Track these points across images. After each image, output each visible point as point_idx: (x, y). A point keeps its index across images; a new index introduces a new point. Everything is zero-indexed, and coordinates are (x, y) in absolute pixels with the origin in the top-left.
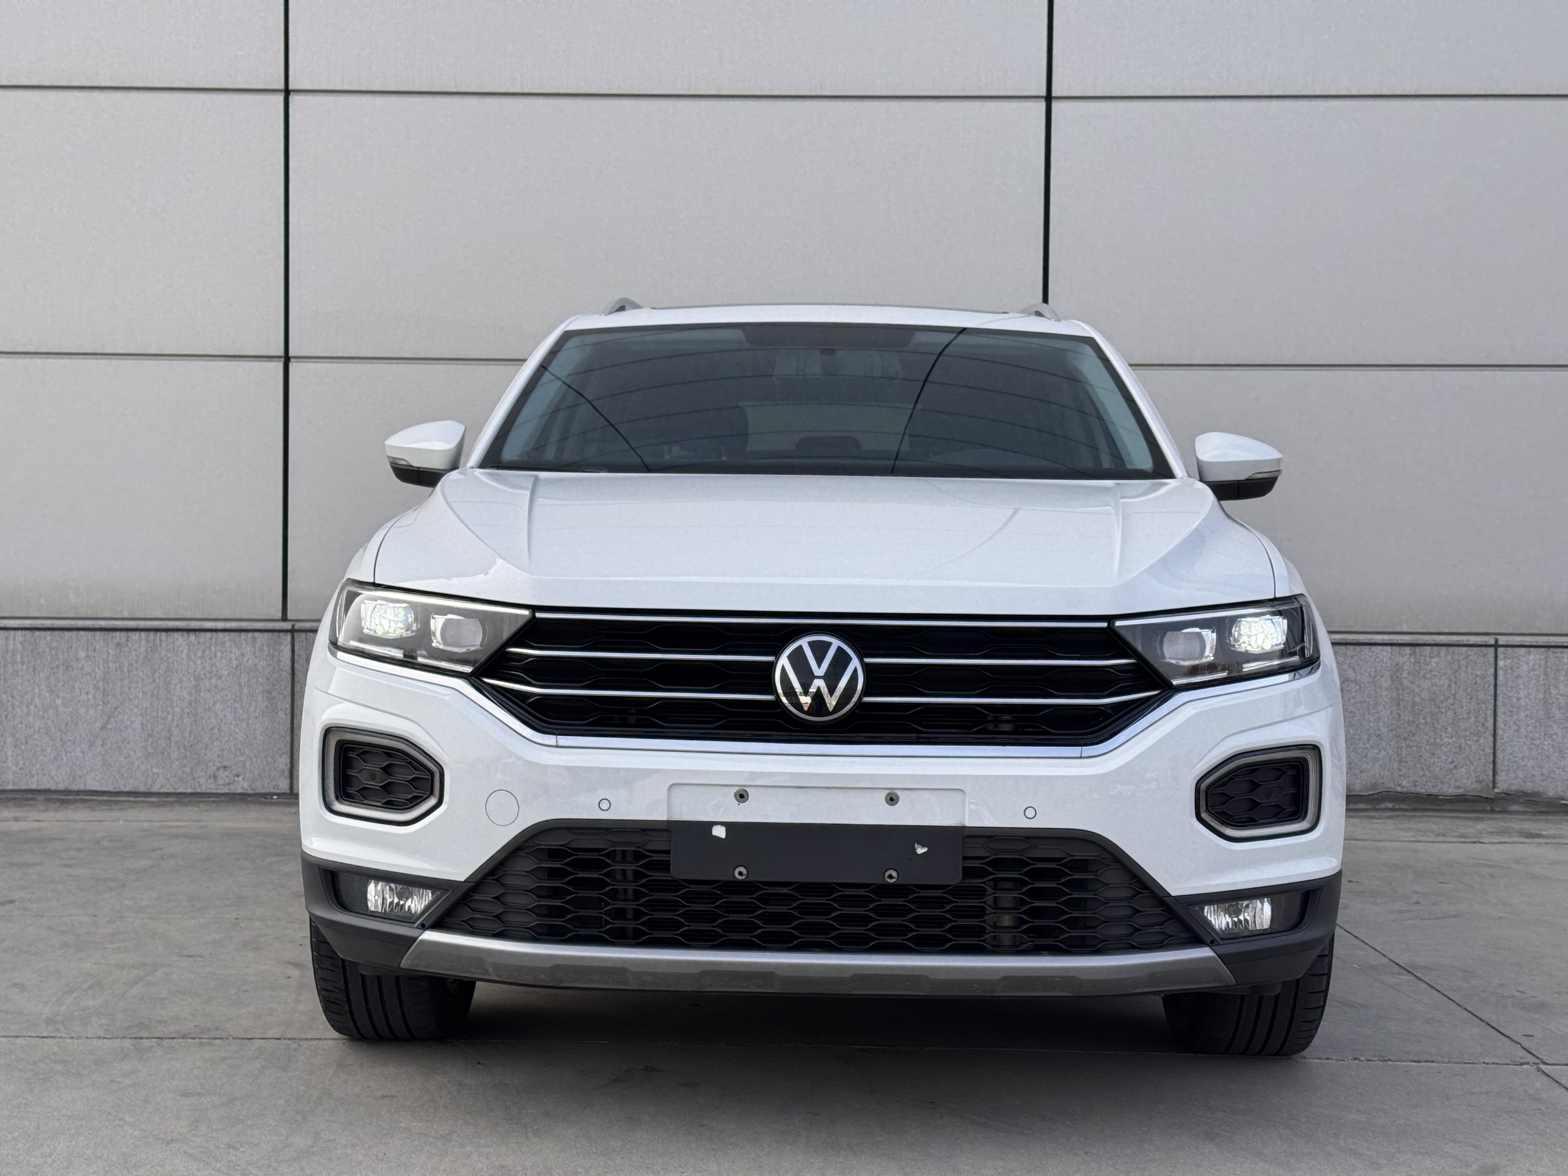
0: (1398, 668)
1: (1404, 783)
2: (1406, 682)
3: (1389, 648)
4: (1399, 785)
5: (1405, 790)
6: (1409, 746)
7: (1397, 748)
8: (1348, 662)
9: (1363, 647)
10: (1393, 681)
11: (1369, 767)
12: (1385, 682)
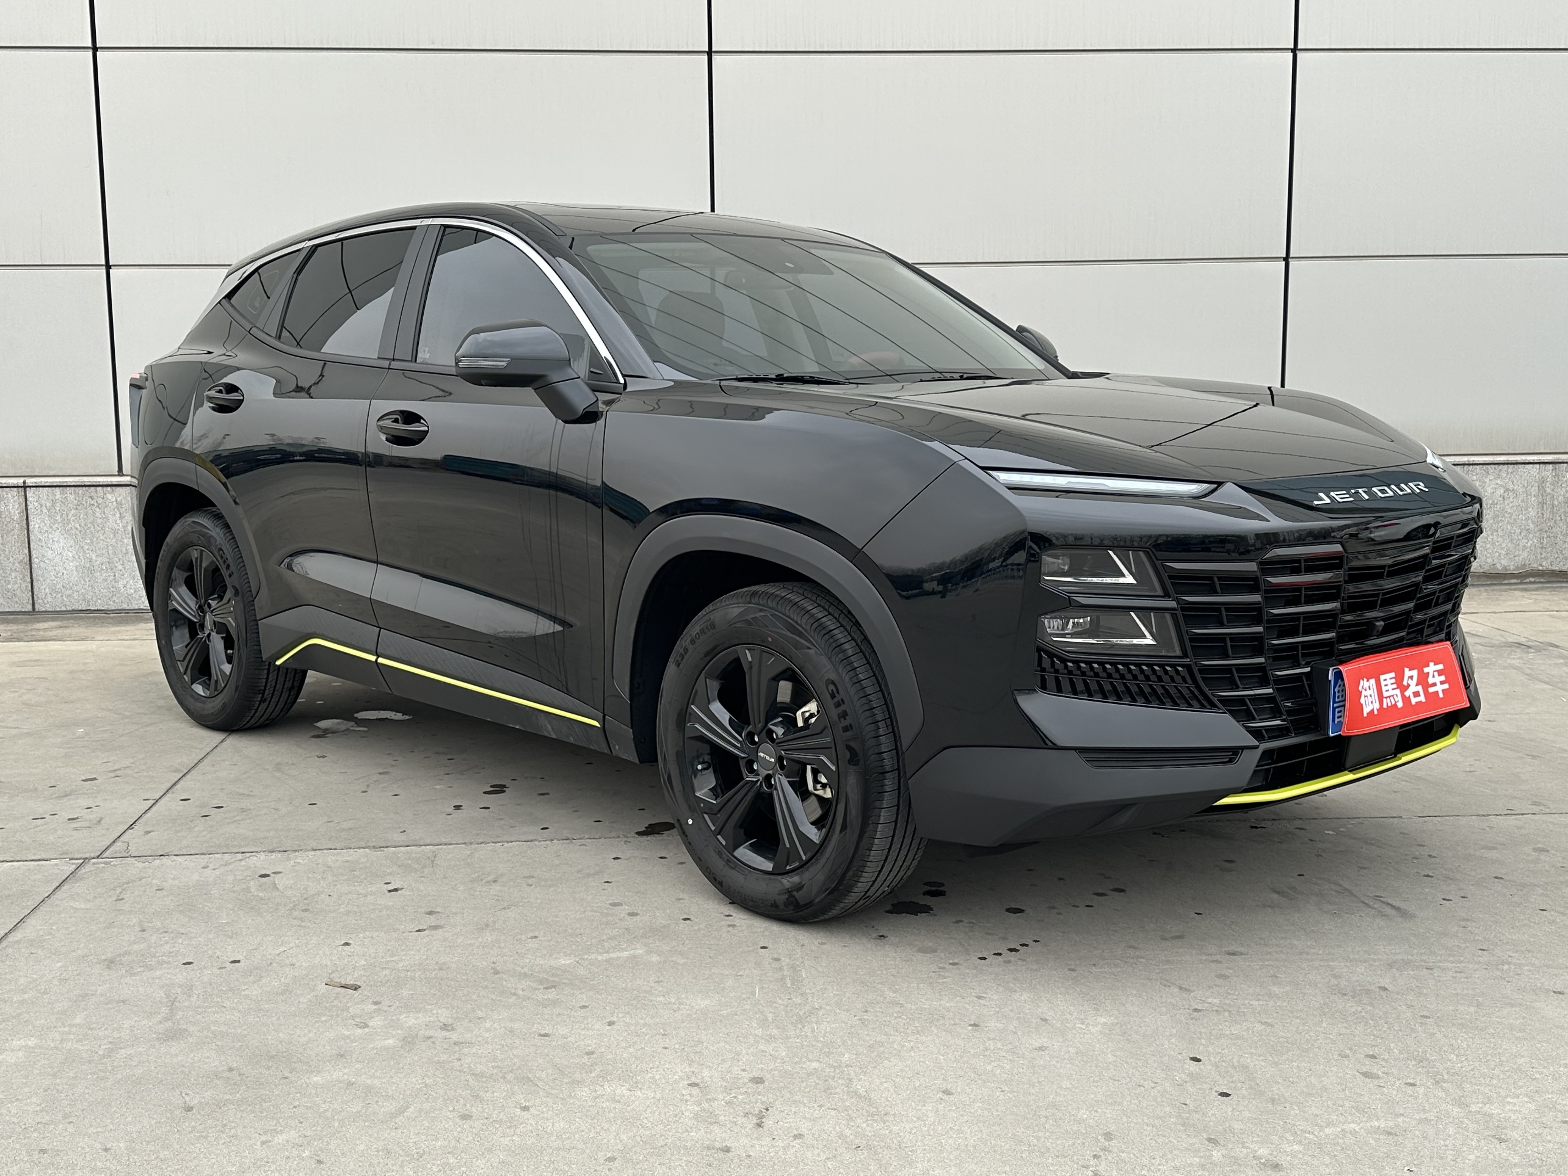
0: (1543, 481)
1: (1544, 563)
2: (1548, 490)
3: (1538, 466)
4: (1541, 565)
5: (1544, 568)
6: (1549, 537)
7: (1540, 539)
8: (1509, 477)
9: (1520, 466)
10: (1539, 489)
11: (1520, 553)
12: (1534, 490)
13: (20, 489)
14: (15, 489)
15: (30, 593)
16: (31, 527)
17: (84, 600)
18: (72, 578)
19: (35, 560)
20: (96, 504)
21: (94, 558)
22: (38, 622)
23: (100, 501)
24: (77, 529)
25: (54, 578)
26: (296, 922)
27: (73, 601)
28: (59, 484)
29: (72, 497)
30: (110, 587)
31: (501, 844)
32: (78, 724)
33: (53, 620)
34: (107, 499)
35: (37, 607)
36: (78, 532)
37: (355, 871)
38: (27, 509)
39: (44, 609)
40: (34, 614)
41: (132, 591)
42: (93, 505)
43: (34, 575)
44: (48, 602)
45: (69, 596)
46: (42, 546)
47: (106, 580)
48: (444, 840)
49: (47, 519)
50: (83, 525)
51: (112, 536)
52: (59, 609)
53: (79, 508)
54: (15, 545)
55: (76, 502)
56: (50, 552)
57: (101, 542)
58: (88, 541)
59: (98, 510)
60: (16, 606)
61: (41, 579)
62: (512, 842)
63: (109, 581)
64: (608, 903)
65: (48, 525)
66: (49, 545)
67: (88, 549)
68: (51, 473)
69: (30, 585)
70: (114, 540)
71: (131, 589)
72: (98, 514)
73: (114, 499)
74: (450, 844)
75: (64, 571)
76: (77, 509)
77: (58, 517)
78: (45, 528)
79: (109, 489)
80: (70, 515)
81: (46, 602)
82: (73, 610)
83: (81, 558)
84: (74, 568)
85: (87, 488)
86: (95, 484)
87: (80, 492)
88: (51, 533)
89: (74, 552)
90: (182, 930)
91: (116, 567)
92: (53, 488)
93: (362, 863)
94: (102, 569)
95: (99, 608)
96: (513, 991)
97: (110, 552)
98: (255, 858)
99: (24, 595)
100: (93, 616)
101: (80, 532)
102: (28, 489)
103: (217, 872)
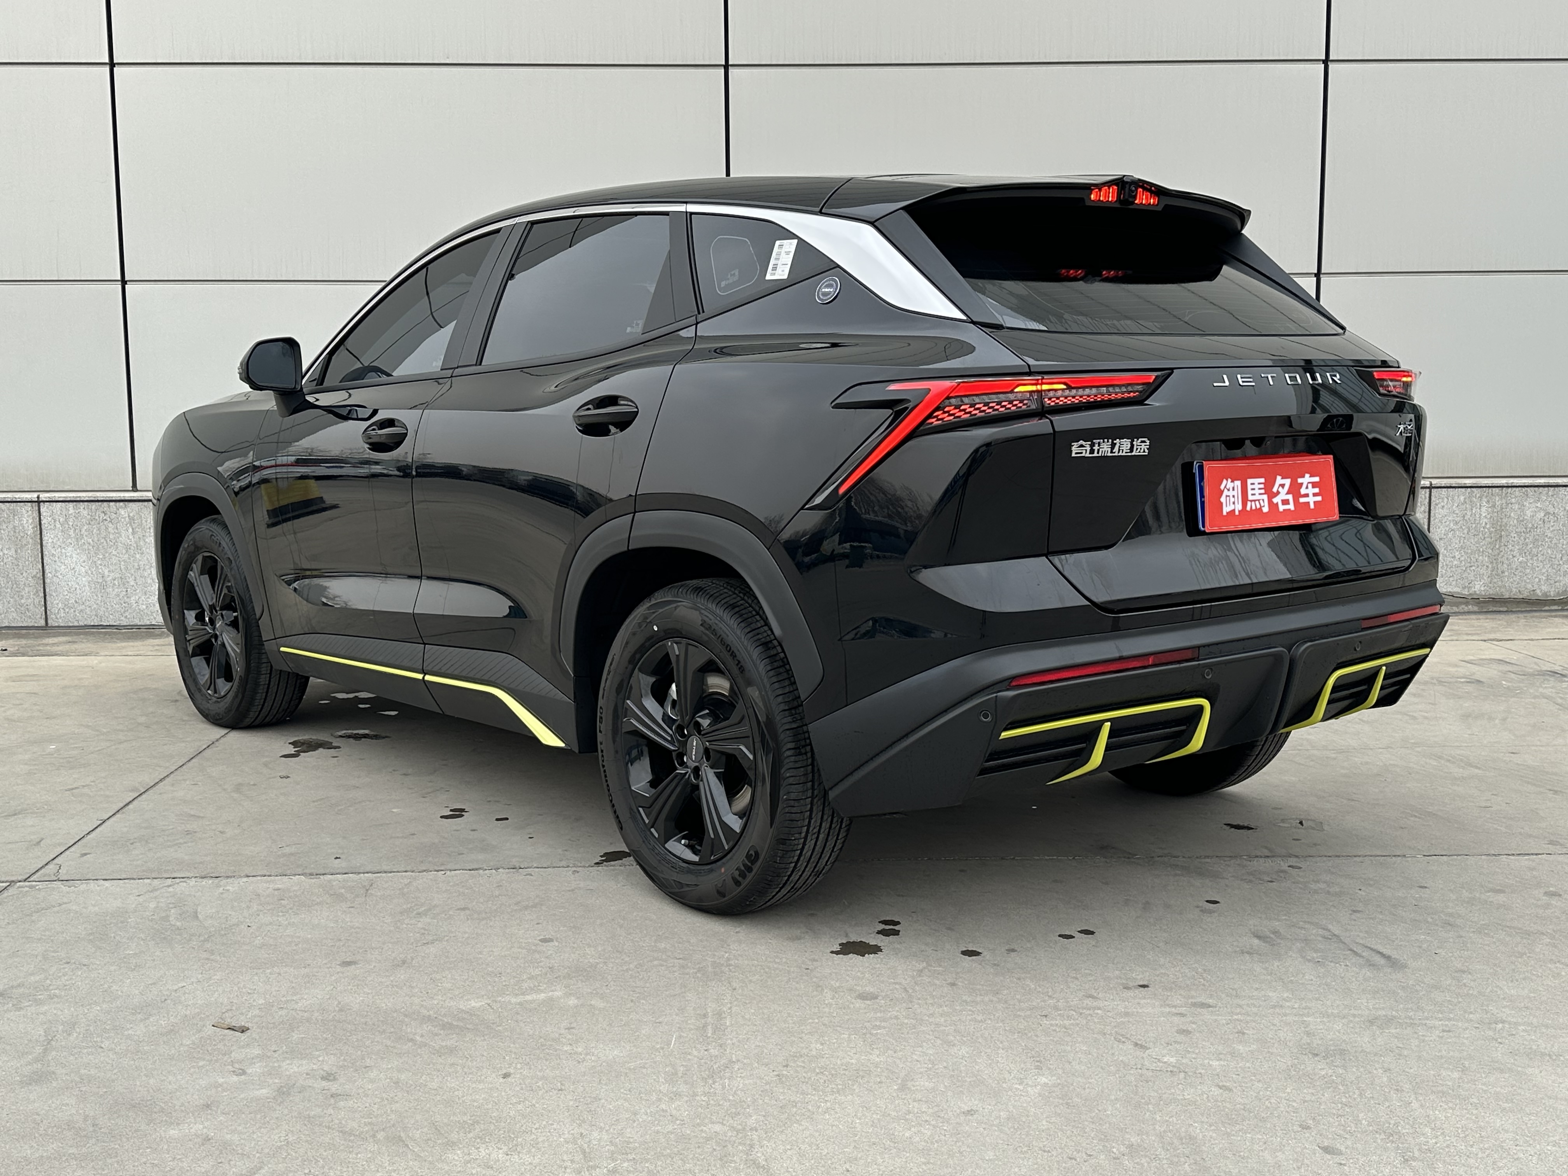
13: (34, 504)
14: (29, 504)
15: (43, 608)
16: (44, 543)
17: (96, 615)
18: (85, 594)
19: (48, 575)
20: (109, 519)
21: (106, 573)
22: (49, 637)
23: (114, 516)
24: (89, 544)
25: (66, 593)
26: (205, 955)
27: (86, 616)
28: (72, 499)
29: (85, 512)
30: (122, 602)
31: (443, 872)
32: (51, 741)
33: (64, 635)
34: (120, 514)
35: (49, 622)
36: (91, 548)
37: (284, 900)
38: (40, 524)
39: (57, 625)
40: (46, 629)
41: (144, 607)
42: (106, 520)
43: (47, 590)
44: (61, 617)
45: (81, 610)
46: (55, 561)
47: (118, 595)
48: (386, 868)
49: (60, 534)
50: (96, 539)
51: (124, 551)
52: (71, 625)
53: (92, 523)
54: (28, 560)
55: (89, 517)
56: (63, 567)
57: (114, 557)
58: (101, 557)
59: (110, 525)
60: (29, 621)
61: (54, 594)
62: (455, 870)
63: (121, 597)
64: (539, 938)
65: (61, 540)
66: (62, 561)
67: (101, 565)
68: (66, 488)
69: (43, 600)
70: (127, 556)
71: (143, 604)
72: (110, 529)
73: (127, 515)
74: (391, 872)
75: (77, 586)
76: (89, 524)
77: (72, 532)
78: (59, 543)
79: (122, 504)
80: (83, 531)
81: (58, 617)
82: (86, 626)
83: (94, 573)
84: (87, 583)
85: (100, 503)
86: (108, 499)
87: (93, 507)
88: (64, 548)
89: (87, 567)
90: (85, 961)
91: (128, 582)
92: (67, 503)
93: (294, 891)
94: (114, 584)
95: (111, 623)
96: (411, 1036)
97: (122, 567)
98: (185, 884)
99: (37, 611)
100: (104, 632)
101: (93, 547)
102: (42, 504)
103: (141, 899)
